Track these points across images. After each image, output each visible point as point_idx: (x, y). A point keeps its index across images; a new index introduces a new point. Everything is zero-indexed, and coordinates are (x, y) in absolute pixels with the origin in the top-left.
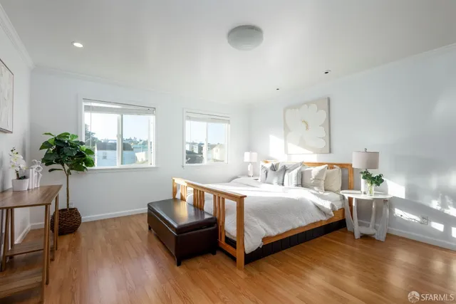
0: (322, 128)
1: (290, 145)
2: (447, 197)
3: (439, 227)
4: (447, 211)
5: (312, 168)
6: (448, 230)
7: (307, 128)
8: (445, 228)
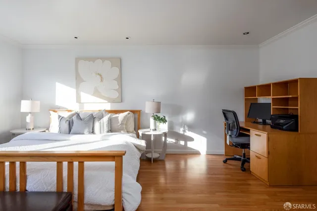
0: (116, 82)
1: (83, 94)
2: (185, 126)
3: (182, 143)
4: (186, 134)
5: (117, 115)
6: (186, 144)
7: (102, 81)
8: (185, 143)
